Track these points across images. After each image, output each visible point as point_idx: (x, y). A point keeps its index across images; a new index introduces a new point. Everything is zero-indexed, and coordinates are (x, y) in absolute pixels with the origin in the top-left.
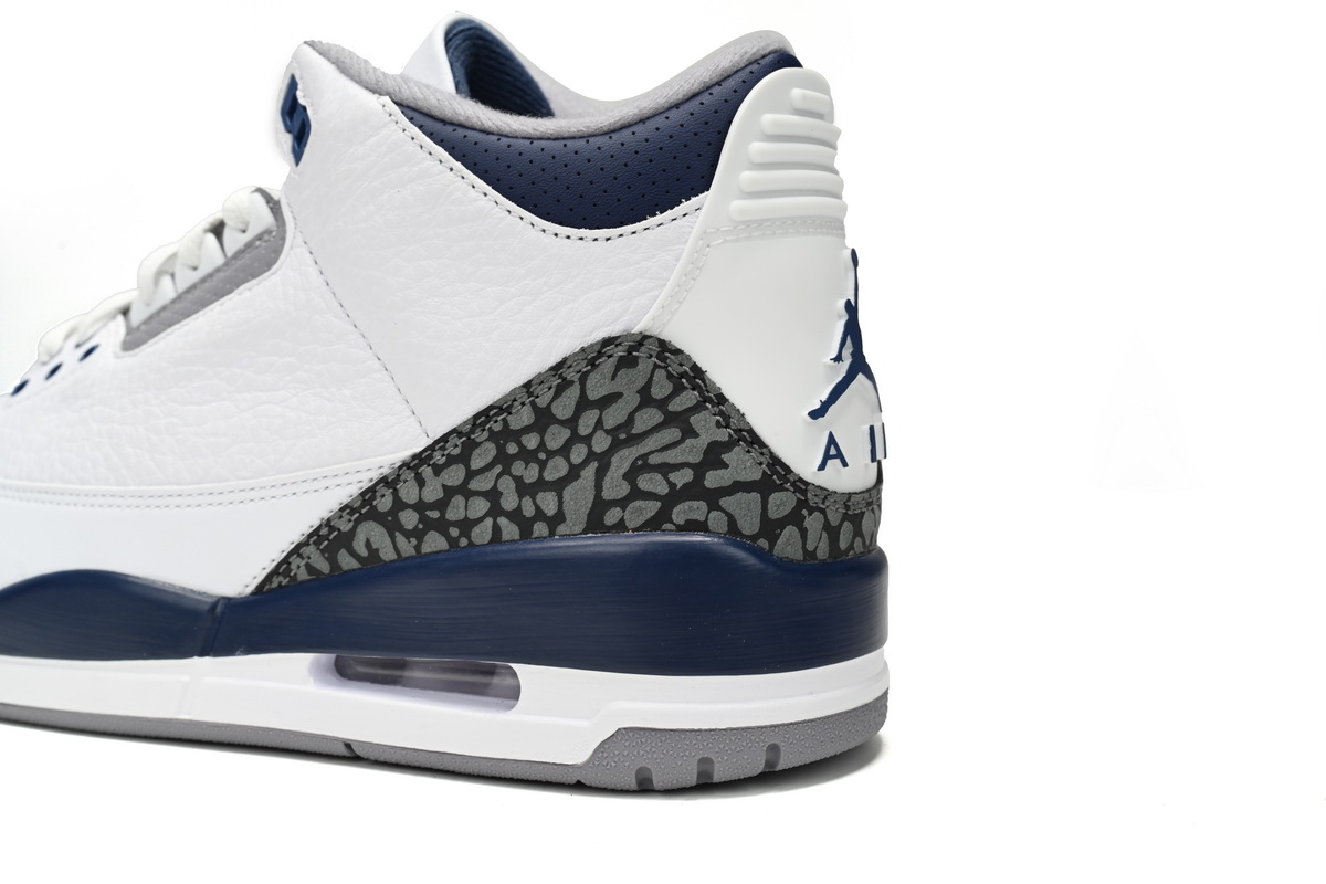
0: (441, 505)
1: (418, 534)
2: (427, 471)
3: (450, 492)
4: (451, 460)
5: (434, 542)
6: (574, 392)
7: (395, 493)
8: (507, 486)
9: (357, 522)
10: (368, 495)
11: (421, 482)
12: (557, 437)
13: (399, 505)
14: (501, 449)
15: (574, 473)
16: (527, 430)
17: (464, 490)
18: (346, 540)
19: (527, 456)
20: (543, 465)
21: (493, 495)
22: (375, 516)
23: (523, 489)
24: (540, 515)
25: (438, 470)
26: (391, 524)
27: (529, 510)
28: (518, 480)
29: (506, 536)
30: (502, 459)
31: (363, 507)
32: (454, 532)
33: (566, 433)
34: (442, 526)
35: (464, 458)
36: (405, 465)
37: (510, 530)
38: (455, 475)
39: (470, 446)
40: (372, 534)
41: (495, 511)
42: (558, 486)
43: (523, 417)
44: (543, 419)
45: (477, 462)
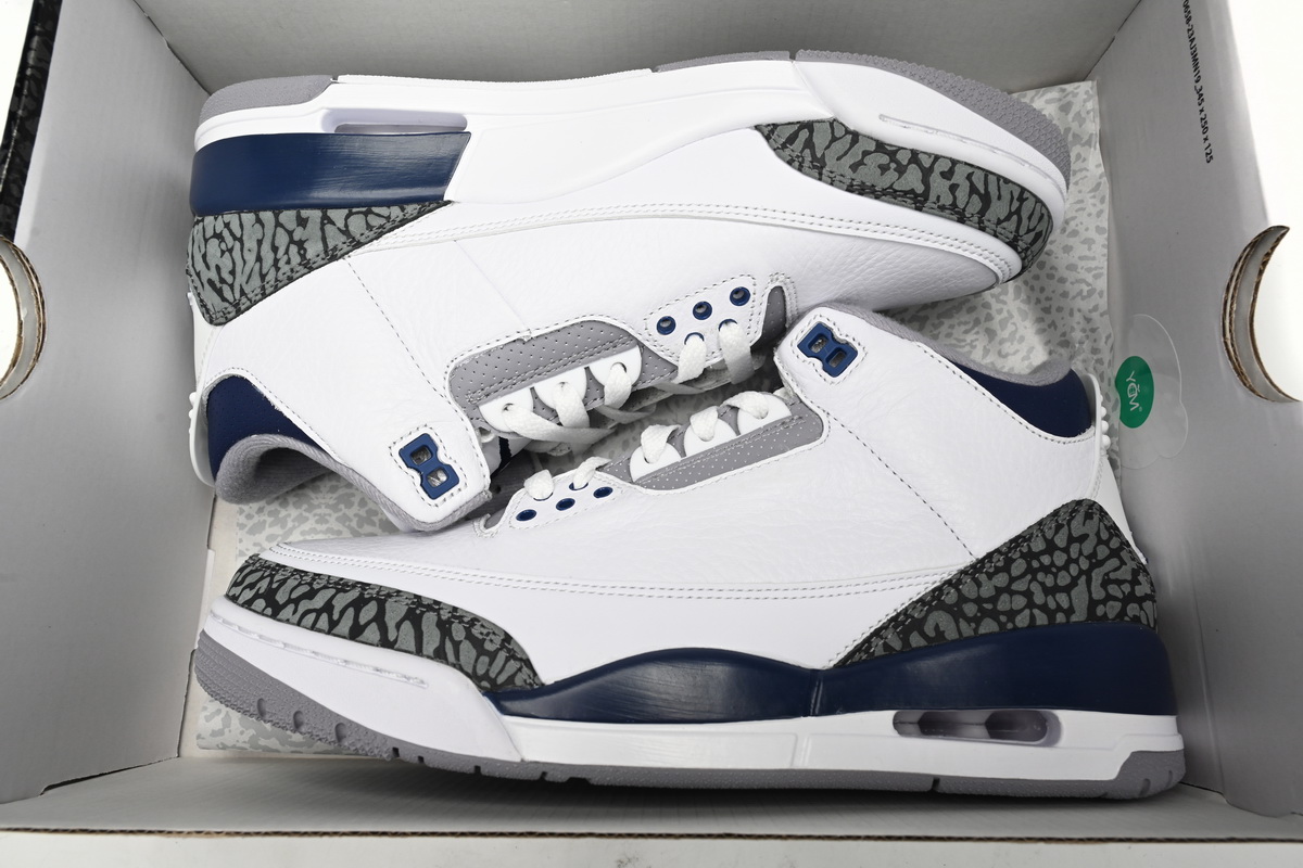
0: (994, 600)
1: (977, 620)
2: (982, 577)
3: (999, 591)
4: (998, 570)
5: (988, 626)
6: (1065, 530)
7: (958, 590)
8: (1035, 587)
9: (928, 612)
10: (938, 591)
11: (979, 584)
12: (1060, 558)
13: (962, 599)
14: (1029, 564)
15: (1074, 582)
16: (1042, 553)
17: (1008, 590)
18: (918, 625)
19: (1046, 569)
20: (1055, 575)
21: (1028, 594)
22: (942, 606)
23: (1048, 591)
24: (1059, 608)
25: (990, 576)
26: (956, 612)
27: (1052, 605)
28: (1042, 584)
29: (1039, 622)
30: (1030, 570)
31: (933, 600)
32: (1003, 618)
33: (1065, 557)
34: (994, 614)
35: (1006, 568)
36: (963, 572)
37: (1041, 619)
38: (1001, 580)
39: (1009, 562)
40: (942, 620)
41: (1031, 605)
42: (1067, 589)
43: (1038, 545)
44: (1051, 547)
45: (1015, 572)
